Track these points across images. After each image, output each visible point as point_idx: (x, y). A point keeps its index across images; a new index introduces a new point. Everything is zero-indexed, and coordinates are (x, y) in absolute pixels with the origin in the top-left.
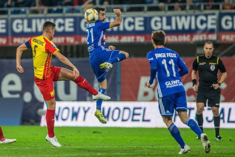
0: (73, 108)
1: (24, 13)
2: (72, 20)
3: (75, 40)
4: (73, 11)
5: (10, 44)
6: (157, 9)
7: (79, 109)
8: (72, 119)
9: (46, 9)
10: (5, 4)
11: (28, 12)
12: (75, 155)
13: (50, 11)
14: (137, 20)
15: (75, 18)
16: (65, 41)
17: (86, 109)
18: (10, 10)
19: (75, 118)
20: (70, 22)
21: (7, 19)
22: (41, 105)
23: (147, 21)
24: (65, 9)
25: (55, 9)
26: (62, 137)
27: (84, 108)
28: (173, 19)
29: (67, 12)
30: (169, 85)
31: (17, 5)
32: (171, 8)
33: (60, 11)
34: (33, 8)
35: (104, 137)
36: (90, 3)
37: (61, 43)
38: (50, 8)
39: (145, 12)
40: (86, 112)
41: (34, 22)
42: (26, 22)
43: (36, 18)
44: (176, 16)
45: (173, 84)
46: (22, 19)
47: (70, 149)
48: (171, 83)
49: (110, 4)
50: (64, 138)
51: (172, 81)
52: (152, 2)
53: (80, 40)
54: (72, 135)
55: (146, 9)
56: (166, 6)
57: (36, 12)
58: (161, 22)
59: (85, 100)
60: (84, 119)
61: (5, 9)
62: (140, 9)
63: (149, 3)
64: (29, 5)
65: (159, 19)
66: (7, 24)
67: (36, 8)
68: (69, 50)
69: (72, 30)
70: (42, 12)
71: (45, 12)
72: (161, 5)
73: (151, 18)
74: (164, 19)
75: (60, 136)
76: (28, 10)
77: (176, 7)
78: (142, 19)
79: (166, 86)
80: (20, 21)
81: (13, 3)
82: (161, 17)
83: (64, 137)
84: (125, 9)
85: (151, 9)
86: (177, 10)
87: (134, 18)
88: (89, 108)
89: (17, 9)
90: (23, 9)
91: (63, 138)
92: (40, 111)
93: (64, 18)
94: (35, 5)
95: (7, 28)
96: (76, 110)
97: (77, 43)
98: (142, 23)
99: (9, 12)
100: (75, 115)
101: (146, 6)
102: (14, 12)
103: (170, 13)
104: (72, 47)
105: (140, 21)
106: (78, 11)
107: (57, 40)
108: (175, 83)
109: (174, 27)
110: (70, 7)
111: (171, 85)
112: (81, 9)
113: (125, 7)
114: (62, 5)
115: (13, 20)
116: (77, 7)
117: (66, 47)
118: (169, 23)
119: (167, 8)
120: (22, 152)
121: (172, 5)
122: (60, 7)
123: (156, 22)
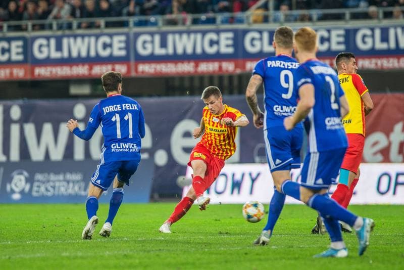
0: (233, 175)
1: (155, 24)
2: (230, 35)
3: (236, 67)
4: (232, 20)
5: (133, 74)
6: (366, 16)
7: (243, 175)
8: (232, 192)
9: (189, 17)
10: (125, 11)
11: (160, 23)
12: (236, 248)
13: (195, 22)
14: (334, 33)
15: (235, 32)
16: (220, 68)
17: (254, 175)
18: (132, 20)
19: (236, 191)
20: (228, 39)
21: (127, 35)
22: (183, 170)
23: (350, 36)
24: (220, 17)
25: (203, 17)
26: (216, 220)
27: (250, 174)
28: (392, 32)
29: (223, 22)
30: (116, 148)
31: (143, 12)
32: (388, 15)
33: (212, 21)
34: (168, 17)
35: (283, 220)
36: (259, 8)
37: (214, 72)
38: (196, 16)
39: (346, 21)
40: (253, 181)
41: (170, 38)
42: (157, 38)
43: (174, 33)
44: (395, 27)
45: (121, 147)
46: (152, 34)
47: (228, 240)
48: (119, 146)
49: (291, 8)
50: (220, 222)
51: (121, 144)
52: (357, 6)
53: (244, 67)
54: (231, 218)
55: (348, 16)
56: (381, 12)
57: (173, 23)
58: (373, 36)
59: (251, 161)
60: (251, 192)
61: (124, 18)
62: (339, 17)
63: (353, 7)
64: (162, 12)
65: (368, 32)
66: (127, 42)
67: (174, 16)
68: (226, 82)
69: (230, 50)
70: (184, 23)
71: (189, 22)
72: (373, 9)
73: (356, 31)
74: (378, 33)
75: (213, 220)
76: (160, 19)
77: (395, 13)
78: (342, 32)
79: (112, 149)
80: (148, 38)
81: (138, 9)
82: (372, 30)
83: (219, 220)
84: (315, 17)
85: (355, 17)
86: (397, 17)
87: (329, 31)
88: (259, 175)
89: (143, 18)
90: (152, 19)
91: (217, 222)
92: (180, 179)
93: (218, 32)
94: (171, 12)
95: (127, 48)
96: (238, 177)
97: (239, 71)
98: (342, 39)
99: (131, 24)
100: (237, 185)
101: (347, 12)
102: (140, 24)
103: (386, 23)
104: (231, 77)
105: (339, 36)
106: (241, 21)
107: (207, 67)
108: (124, 147)
109: (392, 45)
110: (227, 15)
111: (118, 149)
112: (245, 18)
113: (315, 13)
114: (214, 11)
115: (137, 35)
116: (239, 15)
117: (221, 78)
118: (385, 38)
119: (381, 15)
120: (152, 245)
121: (390, 9)
122: (211, 15)
123: (364, 36)
